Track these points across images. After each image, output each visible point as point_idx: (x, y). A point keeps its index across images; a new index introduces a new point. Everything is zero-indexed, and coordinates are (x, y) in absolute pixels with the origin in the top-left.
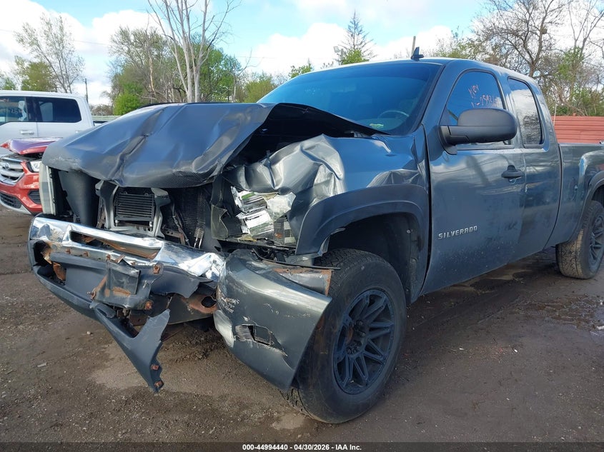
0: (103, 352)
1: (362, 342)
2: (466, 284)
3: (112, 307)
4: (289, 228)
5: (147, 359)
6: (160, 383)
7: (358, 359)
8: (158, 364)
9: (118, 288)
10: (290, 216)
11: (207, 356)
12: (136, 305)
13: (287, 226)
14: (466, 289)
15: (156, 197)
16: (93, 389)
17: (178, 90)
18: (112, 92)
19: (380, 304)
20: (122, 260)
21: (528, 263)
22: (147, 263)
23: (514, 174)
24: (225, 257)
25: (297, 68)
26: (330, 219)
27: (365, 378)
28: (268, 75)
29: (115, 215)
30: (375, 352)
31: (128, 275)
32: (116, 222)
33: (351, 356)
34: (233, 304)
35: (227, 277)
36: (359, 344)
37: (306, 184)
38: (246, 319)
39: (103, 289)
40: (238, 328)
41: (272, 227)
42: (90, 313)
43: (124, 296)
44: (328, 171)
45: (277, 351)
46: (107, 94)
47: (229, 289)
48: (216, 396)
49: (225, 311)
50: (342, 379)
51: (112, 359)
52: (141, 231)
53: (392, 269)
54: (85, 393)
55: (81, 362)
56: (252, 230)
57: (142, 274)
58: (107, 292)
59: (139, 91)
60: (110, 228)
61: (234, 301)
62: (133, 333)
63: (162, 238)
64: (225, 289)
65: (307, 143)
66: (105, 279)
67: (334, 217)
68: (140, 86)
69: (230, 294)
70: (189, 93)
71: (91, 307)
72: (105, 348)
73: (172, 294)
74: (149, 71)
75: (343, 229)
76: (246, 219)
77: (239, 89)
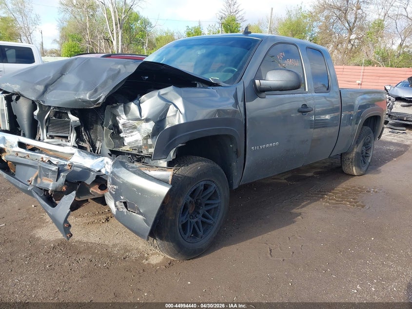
0: (41, 218)
1: (200, 212)
2: (281, 178)
3: (42, 189)
4: (151, 143)
5: (62, 220)
6: (70, 234)
7: (197, 222)
8: (68, 223)
9: (45, 178)
10: (152, 136)
11: (108, 221)
12: (57, 188)
13: (150, 141)
14: (280, 181)
15: (72, 121)
16: (33, 240)
17: (107, 40)
18: (60, 40)
19: (211, 190)
20: (49, 161)
21: (326, 165)
22: (66, 163)
23: (306, 110)
24: (113, 159)
25: (190, 27)
26: (175, 138)
27: (201, 234)
28: (172, 31)
29: (47, 132)
30: (208, 218)
31: (51, 170)
32: (48, 136)
33: (192, 220)
34: (115, 189)
35: (112, 173)
36: (199, 213)
37: (162, 116)
38: (122, 198)
39: (36, 178)
40: (117, 203)
41: (142, 142)
42: (29, 193)
43: (49, 182)
44: (175, 109)
45: (140, 217)
46: (57, 41)
47: (113, 179)
48: (111, 245)
49: (110, 192)
50: (185, 234)
51: (47, 222)
52: (64, 142)
53: (220, 168)
54: (28, 242)
55: (27, 223)
56: (129, 144)
57: (60, 169)
58: (39, 180)
59: (80, 40)
60: (44, 140)
61: (115, 187)
62: (54, 205)
63: (76, 147)
64: (111, 180)
65: (162, 91)
66: (37, 172)
67: (177, 137)
68: (80, 36)
69: (114, 183)
70: (115, 43)
71: (28, 189)
72: (43, 216)
73: (80, 182)
74: (86, 26)
75: (183, 145)
76: (126, 137)
77: (150, 42)
